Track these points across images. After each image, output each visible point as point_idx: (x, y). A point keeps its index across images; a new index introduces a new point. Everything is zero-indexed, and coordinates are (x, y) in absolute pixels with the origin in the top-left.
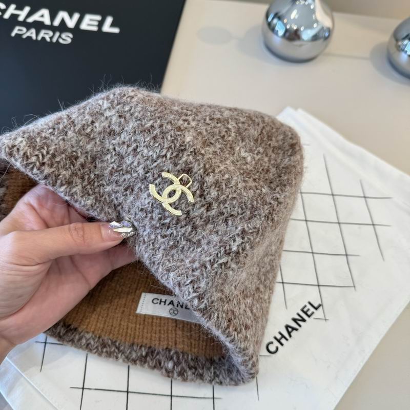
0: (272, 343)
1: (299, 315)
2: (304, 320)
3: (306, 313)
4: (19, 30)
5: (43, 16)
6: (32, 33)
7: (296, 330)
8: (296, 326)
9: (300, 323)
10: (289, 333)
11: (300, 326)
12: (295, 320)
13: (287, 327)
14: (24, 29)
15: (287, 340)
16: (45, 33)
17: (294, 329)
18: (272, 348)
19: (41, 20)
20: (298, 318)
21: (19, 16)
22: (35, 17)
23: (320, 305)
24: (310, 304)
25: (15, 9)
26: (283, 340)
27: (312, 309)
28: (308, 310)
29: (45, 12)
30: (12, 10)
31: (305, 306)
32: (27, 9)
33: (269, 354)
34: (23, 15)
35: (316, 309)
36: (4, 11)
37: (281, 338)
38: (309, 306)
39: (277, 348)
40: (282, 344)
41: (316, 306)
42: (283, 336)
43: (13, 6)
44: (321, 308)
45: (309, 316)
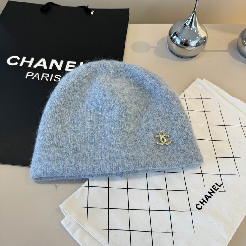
2: (214, 193)
3: (214, 189)
6: (37, 76)
7: (211, 197)
10: (207, 199)
11: (212, 195)
12: (209, 192)
14: (33, 74)
15: (206, 202)
17: (209, 197)
18: (199, 207)
19: (41, 65)
20: (211, 191)
21: (28, 64)
22: (38, 64)
23: (221, 185)
24: (216, 184)
25: (26, 60)
26: (204, 203)
27: (218, 187)
28: (216, 187)
29: (43, 60)
30: (24, 60)
31: (214, 185)
32: (33, 59)
33: (198, 210)
34: (31, 62)
35: (220, 186)
36: (19, 62)
37: (203, 202)
38: (216, 185)
39: (202, 207)
40: (204, 205)
41: (219, 185)
42: (204, 201)
43: (24, 58)
44: (222, 186)
45: (216, 190)
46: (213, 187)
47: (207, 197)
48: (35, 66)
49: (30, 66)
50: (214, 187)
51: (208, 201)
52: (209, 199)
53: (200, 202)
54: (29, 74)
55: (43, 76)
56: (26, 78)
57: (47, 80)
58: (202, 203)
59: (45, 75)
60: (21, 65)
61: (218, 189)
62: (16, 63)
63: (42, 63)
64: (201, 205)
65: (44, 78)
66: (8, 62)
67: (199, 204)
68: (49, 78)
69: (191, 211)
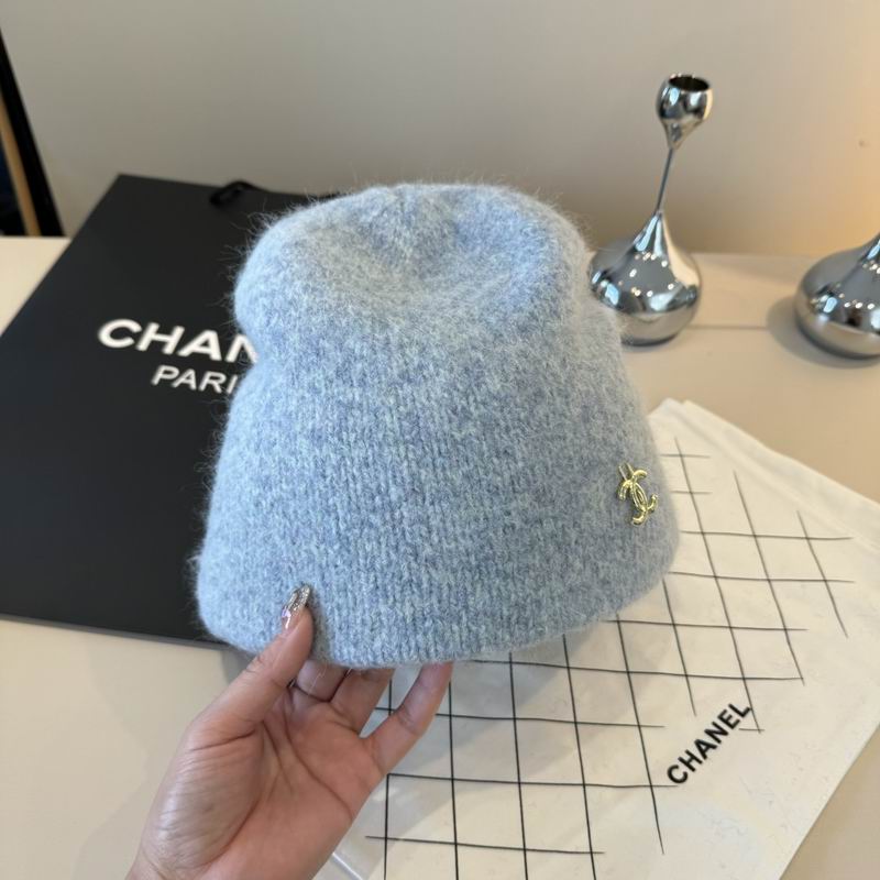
1: (715, 724)
2: (724, 733)
3: (726, 722)
5: (207, 343)
7: (714, 747)
8: (714, 743)
9: (719, 736)
10: (703, 753)
11: (719, 741)
12: (709, 733)
13: (698, 743)
14: (176, 371)
15: (700, 762)
17: (709, 746)
18: (678, 774)
19: (204, 350)
20: (715, 729)
21: (162, 344)
22: (194, 347)
23: (748, 710)
24: (732, 707)
25: (158, 332)
26: (694, 763)
27: (736, 717)
28: (730, 717)
29: (211, 336)
30: (152, 333)
31: (725, 712)
32: (179, 332)
33: (673, 784)
34: (171, 342)
35: (743, 715)
36: (137, 337)
37: (690, 761)
38: (730, 712)
39: (686, 775)
40: (693, 769)
42: (693, 757)
43: (153, 327)
44: (750, 714)
45: (732, 726)
46: (721, 718)
47: (703, 747)
48: (185, 352)
49: (169, 350)
50: (725, 717)
51: (705, 757)
52: (710, 753)
53: (681, 760)
54: (166, 372)
55: (206, 381)
56: (156, 381)
57: (218, 389)
58: (687, 764)
59: (212, 378)
60: (143, 345)
61: (738, 721)
62: (128, 342)
64: (683, 768)
65: (210, 387)
66: (105, 336)
67: (676, 767)
68: (225, 386)
69: (651, 786)
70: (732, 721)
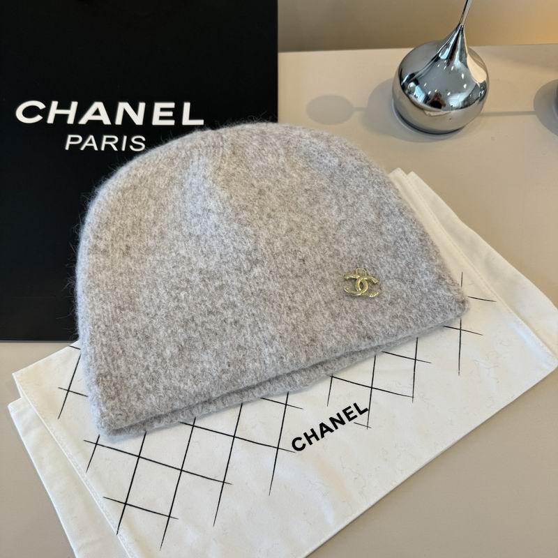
0: (300, 439)
1: (338, 415)
2: (342, 422)
3: (347, 415)
4: (73, 139)
6: (91, 142)
7: (332, 431)
8: (333, 428)
9: (337, 424)
10: (322, 433)
11: (336, 428)
12: (332, 420)
13: (322, 425)
14: (80, 137)
15: (318, 439)
16: (108, 140)
17: (329, 429)
18: (299, 444)
19: (96, 118)
20: (337, 418)
21: (66, 116)
22: (88, 116)
23: (366, 410)
24: (355, 405)
25: (59, 108)
26: (313, 439)
27: (356, 412)
28: (352, 412)
29: (99, 105)
30: (54, 110)
31: (350, 407)
32: (74, 105)
33: (293, 450)
34: (71, 114)
35: (361, 413)
36: (44, 113)
37: (311, 437)
38: (353, 408)
39: (304, 445)
40: (311, 443)
41: (362, 409)
42: (314, 434)
43: (55, 104)
44: (366, 413)
45: (350, 419)
46: (344, 411)
47: (324, 429)
48: (83, 121)
49: (71, 121)
50: (348, 411)
51: (323, 436)
52: (327, 434)
53: (305, 434)
55: (104, 143)
56: (67, 148)
57: (115, 149)
58: (308, 438)
60: (51, 120)
61: (356, 416)
62: (38, 118)
63: (97, 113)
64: (304, 440)
65: (108, 146)
66: (19, 114)
69: (278, 448)
70: (351, 416)
